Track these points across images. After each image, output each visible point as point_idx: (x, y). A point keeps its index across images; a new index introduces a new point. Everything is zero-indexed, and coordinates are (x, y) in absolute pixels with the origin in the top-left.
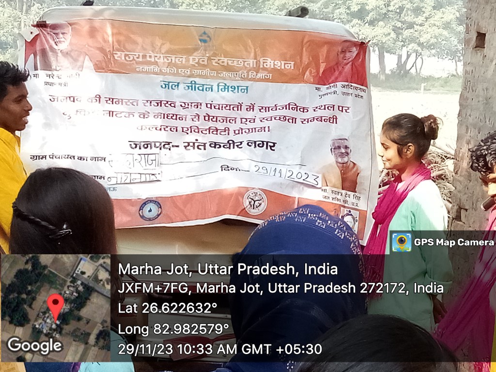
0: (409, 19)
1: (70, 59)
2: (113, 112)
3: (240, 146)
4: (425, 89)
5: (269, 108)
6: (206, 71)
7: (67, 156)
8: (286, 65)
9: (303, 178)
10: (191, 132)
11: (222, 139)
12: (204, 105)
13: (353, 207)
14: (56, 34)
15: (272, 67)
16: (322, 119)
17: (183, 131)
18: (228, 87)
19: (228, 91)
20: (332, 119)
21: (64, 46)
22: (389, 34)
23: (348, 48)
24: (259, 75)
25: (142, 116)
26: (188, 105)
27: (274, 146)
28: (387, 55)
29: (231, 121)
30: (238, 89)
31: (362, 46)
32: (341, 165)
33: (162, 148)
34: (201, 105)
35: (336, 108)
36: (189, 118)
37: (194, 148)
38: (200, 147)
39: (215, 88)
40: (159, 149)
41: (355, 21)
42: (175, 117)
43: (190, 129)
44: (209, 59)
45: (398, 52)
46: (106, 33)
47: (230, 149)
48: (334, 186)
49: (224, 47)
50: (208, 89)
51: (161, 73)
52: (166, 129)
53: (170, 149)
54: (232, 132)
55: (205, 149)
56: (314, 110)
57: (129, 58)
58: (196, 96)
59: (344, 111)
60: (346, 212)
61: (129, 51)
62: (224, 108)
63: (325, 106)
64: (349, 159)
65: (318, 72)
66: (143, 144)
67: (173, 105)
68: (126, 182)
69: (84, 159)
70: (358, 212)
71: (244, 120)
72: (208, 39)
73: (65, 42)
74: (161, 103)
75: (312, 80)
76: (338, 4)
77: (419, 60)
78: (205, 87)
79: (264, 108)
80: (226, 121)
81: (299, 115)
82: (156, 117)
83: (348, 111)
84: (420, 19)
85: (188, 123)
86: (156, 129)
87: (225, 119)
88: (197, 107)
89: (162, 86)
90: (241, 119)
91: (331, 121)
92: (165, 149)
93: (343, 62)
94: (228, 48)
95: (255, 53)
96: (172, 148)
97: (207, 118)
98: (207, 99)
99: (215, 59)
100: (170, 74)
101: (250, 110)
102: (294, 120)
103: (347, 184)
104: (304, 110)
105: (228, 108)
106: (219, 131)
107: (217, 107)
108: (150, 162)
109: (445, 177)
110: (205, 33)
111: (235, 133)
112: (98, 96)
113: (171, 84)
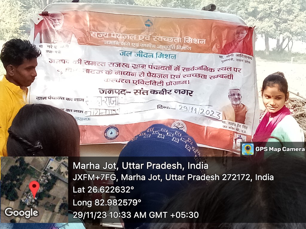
0: (284, 17)
1: (63, 36)
2: (89, 70)
3: (170, 93)
4: (294, 61)
5: (189, 69)
6: (149, 45)
7: (59, 98)
8: (201, 41)
9: (210, 114)
10: (139, 83)
11: (158, 88)
12: (147, 67)
13: (242, 133)
14: (54, 20)
15: (192, 42)
16: (223, 76)
17: (133, 83)
18: (163, 55)
19: (163, 58)
20: (230, 76)
21: (59, 28)
22: (272, 26)
23: (240, 31)
24: (184, 48)
25: (108, 73)
26: (137, 66)
27: (192, 93)
28: (270, 39)
29: (165, 77)
30: (169, 56)
31: (250, 30)
32: (235, 106)
33: (120, 93)
34: (145, 66)
35: (232, 69)
36: (138, 74)
37: (140, 94)
38: (144, 93)
39: (155, 55)
40: (118, 94)
41: (251, 18)
42: (128, 73)
43: (138, 81)
44: (151, 37)
45: (277, 37)
46: (86, 20)
47: (163, 94)
48: (230, 120)
49: (161, 29)
50: (150, 56)
51: (120, 45)
52: (123, 81)
53: (125, 94)
54: (165, 84)
55: (147, 94)
56: (218, 70)
57: (100, 35)
58: (142, 60)
59: (238, 71)
60: (238, 136)
61: (100, 32)
62: (160, 68)
63: (225, 68)
64: (240, 102)
65: (221, 45)
66: (107, 90)
67: (127, 66)
68: (96, 115)
69: (70, 100)
70: (246, 137)
71: (173, 76)
72: (150, 24)
73: (59, 26)
74: (120, 65)
75: (217, 51)
76: (240, 7)
77: (290, 43)
78: (148, 54)
79: (186, 69)
80: (162, 76)
81: (208, 74)
82: (117, 73)
83: (240, 71)
84: (291, 17)
85: (137, 78)
86: (116, 81)
87: (161, 76)
88: (143, 68)
89: (120, 54)
90: (171, 75)
91: (229, 78)
92: (122, 94)
93: (238, 40)
94: (163, 30)
95: (181, 33)
96: (126, 94)
97: (149, 75)
98: (149, 63)
99: (155, 37)
100: (126, 46)
101: (177, 70)
102: (205, 77)
103: (239, 119)
104: (212, 70)
105: (163, 68)
106: (157, 83)
107: (156, 68)
108: (112, 102)
109: (304, 115)
110: (149, 20)
111: (167, 84)
112: (80, 60)
113: (126, 53)
